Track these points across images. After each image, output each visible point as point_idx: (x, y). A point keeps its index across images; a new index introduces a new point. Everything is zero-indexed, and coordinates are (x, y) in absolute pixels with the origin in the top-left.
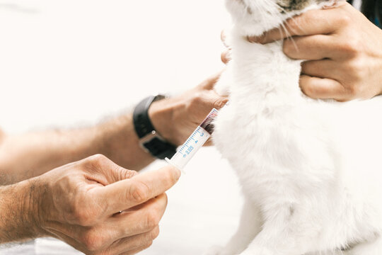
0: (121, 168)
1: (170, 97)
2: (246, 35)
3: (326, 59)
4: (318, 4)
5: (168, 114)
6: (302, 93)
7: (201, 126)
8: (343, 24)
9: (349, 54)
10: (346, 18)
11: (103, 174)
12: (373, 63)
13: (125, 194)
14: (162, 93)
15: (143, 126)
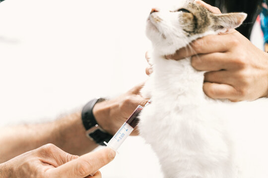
0: (67, 154)
1: (109, 100)
2: (164, 54)
3: (222, 70)
4: (215, 31)
5: (107, 111)
6: (206, 96)
7: (127, 122)
8: (234, 44)
9: (239, 66)
10: (236, 41)
11: (54, 158)
12: (256, 72)
13: (73, 170)
14: (103, 96)
15: (89, 121)
